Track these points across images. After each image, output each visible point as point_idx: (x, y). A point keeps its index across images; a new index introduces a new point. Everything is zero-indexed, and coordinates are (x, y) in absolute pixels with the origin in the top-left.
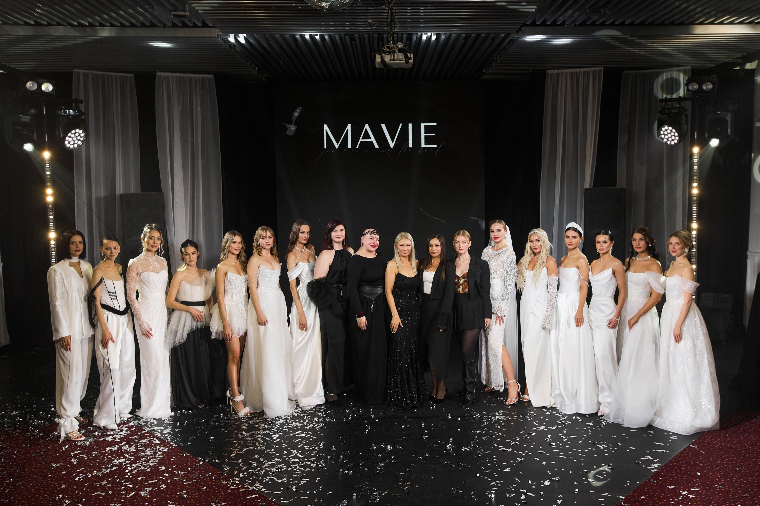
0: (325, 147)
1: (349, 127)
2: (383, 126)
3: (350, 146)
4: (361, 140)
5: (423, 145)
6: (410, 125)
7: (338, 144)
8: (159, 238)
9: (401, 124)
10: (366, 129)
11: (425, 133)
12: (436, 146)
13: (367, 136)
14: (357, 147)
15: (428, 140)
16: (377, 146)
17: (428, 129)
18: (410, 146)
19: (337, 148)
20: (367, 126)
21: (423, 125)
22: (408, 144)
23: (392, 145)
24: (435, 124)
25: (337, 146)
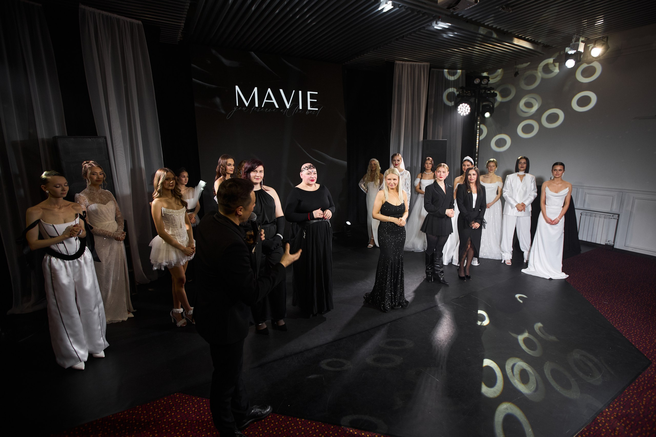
0: (237, 105)
1: (256, 89)
2: (281, 91)
3: (257, 105)
4: (265, 101)
5: (309, 108)
6: (300, 92)
7: (247, 103)
8: (101, 173)
9: (294, 91)
10: (269, 93)
11: (310, 99)
12: (317, 109)
13: (269, 98)
14: (263, 106)
15: (312, 104)
16: (277, 107)
17: (312, 96)
18: (301, 108)
19: (247, 106)
20: (269, 90)
21: (309, 93)
22: (299, 106)
23: (288, 106)
24: (317, 93)
25: (247, 104)
